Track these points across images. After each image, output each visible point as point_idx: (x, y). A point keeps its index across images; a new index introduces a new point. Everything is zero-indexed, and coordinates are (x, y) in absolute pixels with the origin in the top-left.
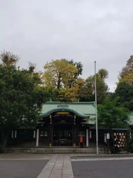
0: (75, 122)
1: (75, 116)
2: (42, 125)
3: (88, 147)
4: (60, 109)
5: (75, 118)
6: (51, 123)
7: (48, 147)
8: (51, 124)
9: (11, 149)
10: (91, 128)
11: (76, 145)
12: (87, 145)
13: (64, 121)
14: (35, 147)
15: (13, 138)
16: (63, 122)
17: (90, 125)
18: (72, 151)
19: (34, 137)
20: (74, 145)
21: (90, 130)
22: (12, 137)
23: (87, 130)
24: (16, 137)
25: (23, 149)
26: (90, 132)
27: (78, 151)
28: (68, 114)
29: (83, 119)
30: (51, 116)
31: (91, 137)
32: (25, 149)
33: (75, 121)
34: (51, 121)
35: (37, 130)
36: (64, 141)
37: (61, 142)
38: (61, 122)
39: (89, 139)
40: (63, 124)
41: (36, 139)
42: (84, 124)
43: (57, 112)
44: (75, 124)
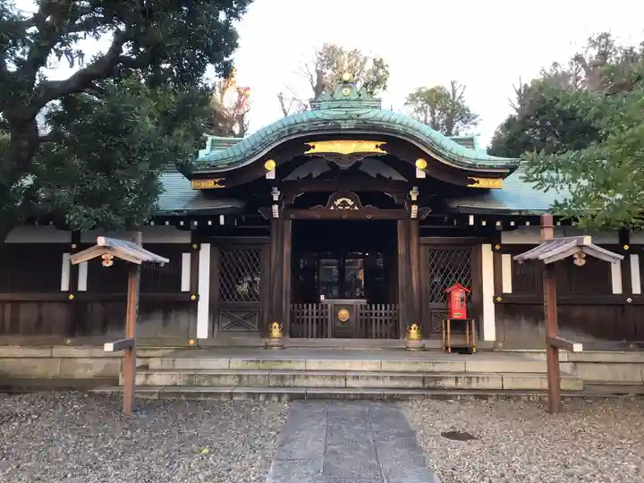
0: (414, 203)
1: (420, 164)
2: (222, 219)
4: (326, 121)
5: (420, 175)
6: (275, 207)
7: (263, 342)
8: (276, 215)
9: (58, 351)
12: (489, 334)
13: (351, 203)
14: (192, 342)
15: (68, 293)
16: (344, 204)
17: (513, 218)
18: (412, 384)
19: (185, 287)
20: (414, 333)
22: (65, 286)
23: (487, 252)
24: (82, 286)
26: (506, 259)
28: (379, 150)
29: (473, 182)
30: (271, 165)
31: (507, 288)
33: (414, 198)
34: (276, 198)
35: (199, 249)
36: (349, 308)
37: (336, 315)
38: (332, 208)
39: (499, 299)
40: (345, 217)
41: (193, 297)
42: (477, 212)
43: (311, 144)
44: (413, 215)
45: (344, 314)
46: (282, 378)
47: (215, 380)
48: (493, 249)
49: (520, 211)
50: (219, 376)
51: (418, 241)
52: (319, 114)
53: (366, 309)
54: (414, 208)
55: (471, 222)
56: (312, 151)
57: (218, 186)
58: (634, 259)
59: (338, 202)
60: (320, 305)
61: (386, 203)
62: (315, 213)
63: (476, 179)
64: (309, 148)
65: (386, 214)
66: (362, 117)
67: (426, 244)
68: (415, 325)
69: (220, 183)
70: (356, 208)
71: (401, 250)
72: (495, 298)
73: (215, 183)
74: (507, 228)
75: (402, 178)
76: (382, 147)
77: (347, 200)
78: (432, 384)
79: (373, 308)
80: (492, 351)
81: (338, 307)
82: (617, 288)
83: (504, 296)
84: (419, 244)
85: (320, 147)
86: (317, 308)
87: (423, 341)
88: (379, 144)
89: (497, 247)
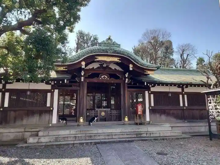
0: (127, 78)
1: (131, 66)
2: (66, 80)
3: (149, 123)
4: (103, 50)
5: (131, 69)
7: (76, 124)
8: (82, 80)
10: (153, 89)
11: (129, 119)
12: (148, 119)
13: (107, 77)
14: (50, 125)
16: (104, 77)
17: (157, 83)
19: (48, 105)
20: (126, 119)
21: (152, 93)
23: (147, 93)
24: (6, 105)
25: (23, 130)
26: (152, 96)
27: (145, 135)
28: (118, 61)
30: (83, 63)
31: (152, 105)
32: (26, 130)
33: (127, 76)
34: (82, 74)
35: (54, 91)
36: (105, 111)
37: (100, 114)
38: (101, 79)
39: (151, 108)
40: (105, 82)
41: (51, 109)
42: (147, 81)
43: (97, 57)
44: (126, 82)
45: (103, 114)
46: (91, 136)
47: (66, 139)
48: (149, 93)
49: (159, 81)
50: (67, 137)
51: (127, 90)
52: (101, 47)
53: (111, 112)
54: (127, 80)
55: (145, 84)
56: (97, 59)
57: (64, 69)
58: (186, 96)
59: (103, 76)
60: (95, 111)
61: (117, 78)
62: (95, 80)
63: (147, 71)
64: (96, 58)
65: (117, 81)
66: (115, 49)
67: (129, 91)
68: (126, 117)
69: (66, 68)
70: (108, 79)
71: (122, 93)
72: (149, 108)
73: (64, 68)
74: (152, 87)
75: (122, 70)
76: (120, 60)
77: (105, 76)
78: (139, 136)
79: (113, 111)
80: (149, 124)
81: (101, 111)
82: (181, 105)
83: (152, 107)
84: (128, 91)
85: (100, 58)
86: (94, 112)
87: (129, 122)
88: (119, 58)
89: (150, 92)
